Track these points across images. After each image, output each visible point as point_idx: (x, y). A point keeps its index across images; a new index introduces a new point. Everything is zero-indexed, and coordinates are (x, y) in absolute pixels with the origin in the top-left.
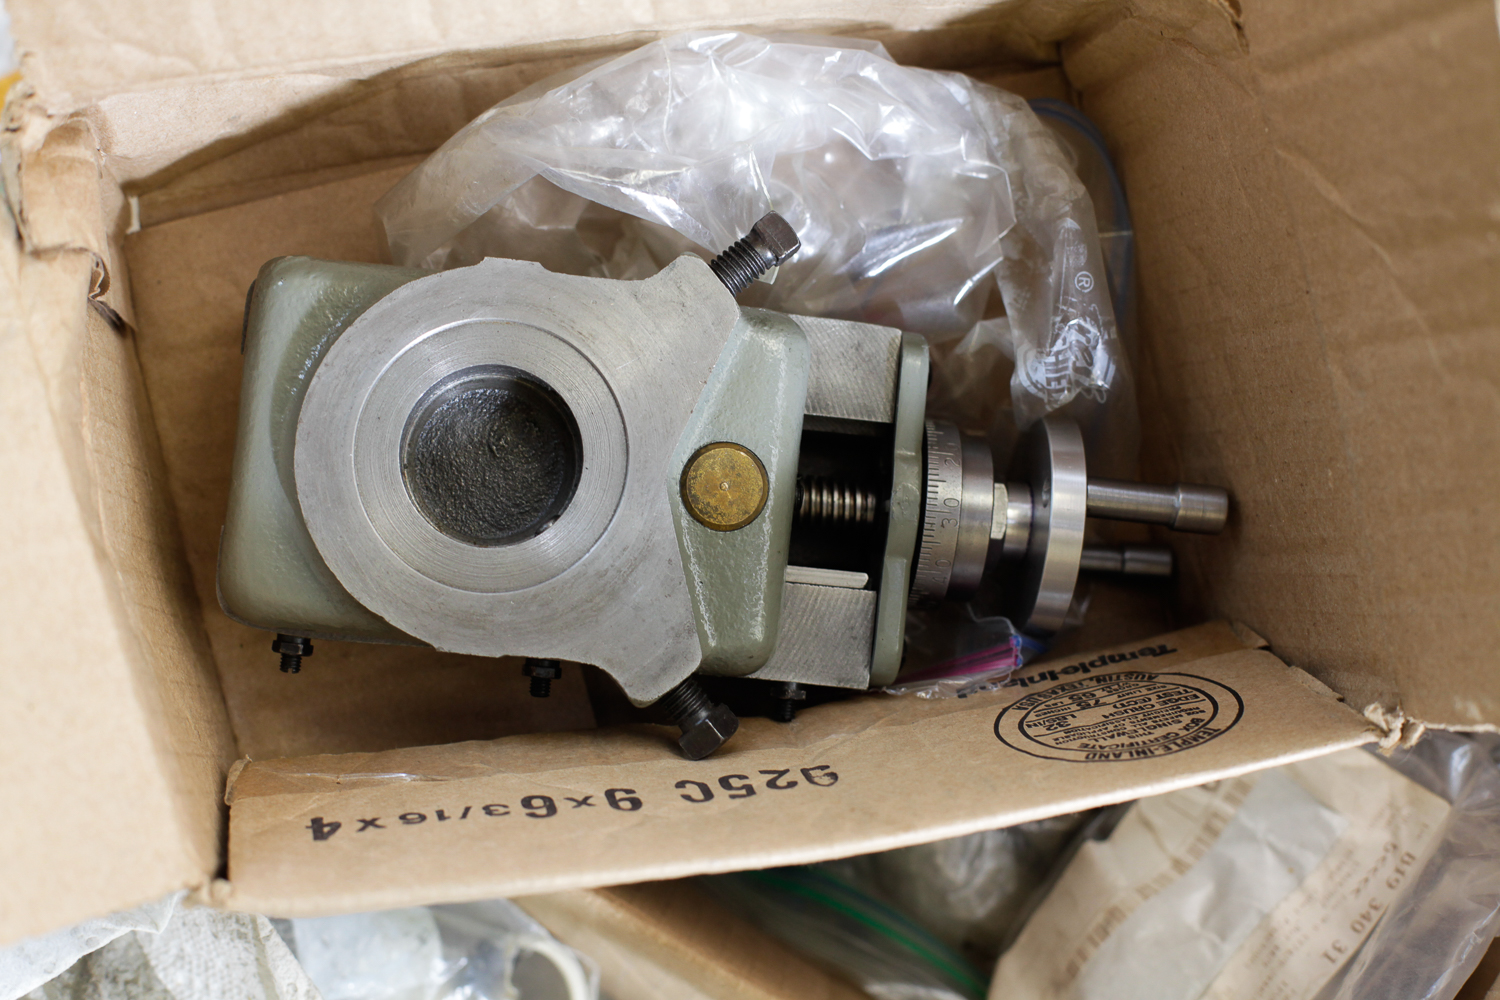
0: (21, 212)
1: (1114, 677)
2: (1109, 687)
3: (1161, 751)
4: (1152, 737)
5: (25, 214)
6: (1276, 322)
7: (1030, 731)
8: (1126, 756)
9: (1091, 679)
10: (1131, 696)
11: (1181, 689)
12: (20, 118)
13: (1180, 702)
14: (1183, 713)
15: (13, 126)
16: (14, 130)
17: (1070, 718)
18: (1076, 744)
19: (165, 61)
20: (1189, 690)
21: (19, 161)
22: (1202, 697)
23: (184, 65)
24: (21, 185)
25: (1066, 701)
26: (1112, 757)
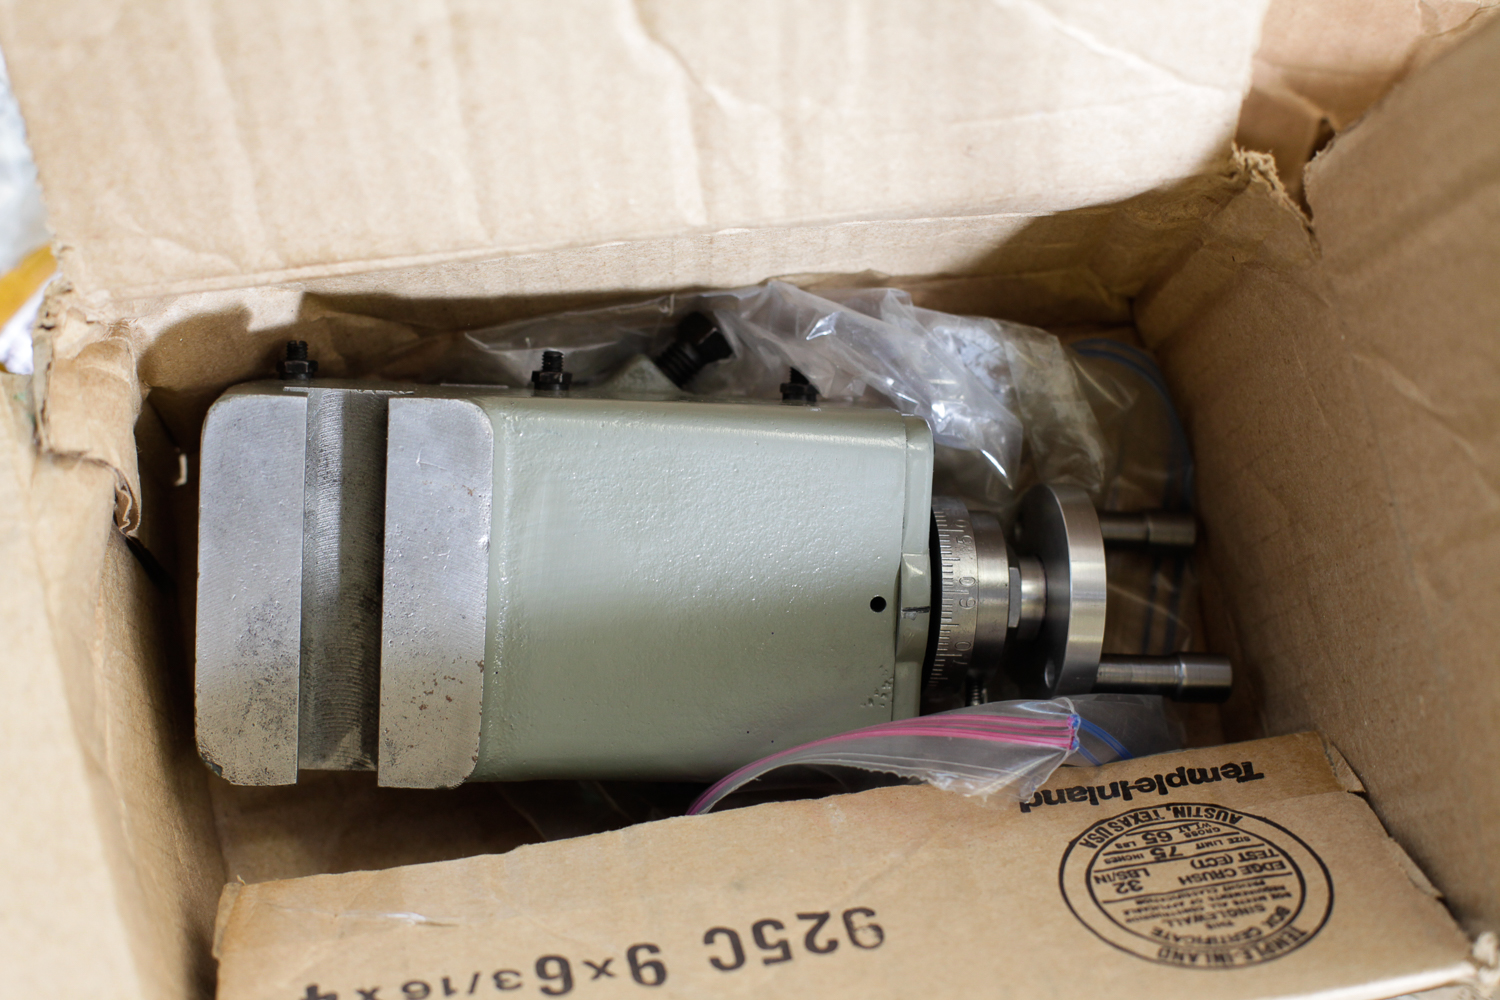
0: (43, 411)
1: (1194, 808)
2: (1186, 826)
3: (1240, 960)
4: (1231, 931)
5: (46, 414)
6: (1360, 547)
7: (1098, 889)
8: (1202, 960)
9: (1168, 806)
10: (1210, 849)
11: (1266, 848)
12: (55, 316)
13: (1265, 872)
14: (1267, 894)
15: (48, 322)
16: (49, 328)
17: (1141, 873)
18: (1146, 927)
19: (205, 258)
20: (1275, 852)
21: (50, 360)
22: (1289, 868)
23: (225, 263)
24: (48, 384)
25: (1141, 843)
26: (1187, 960)
